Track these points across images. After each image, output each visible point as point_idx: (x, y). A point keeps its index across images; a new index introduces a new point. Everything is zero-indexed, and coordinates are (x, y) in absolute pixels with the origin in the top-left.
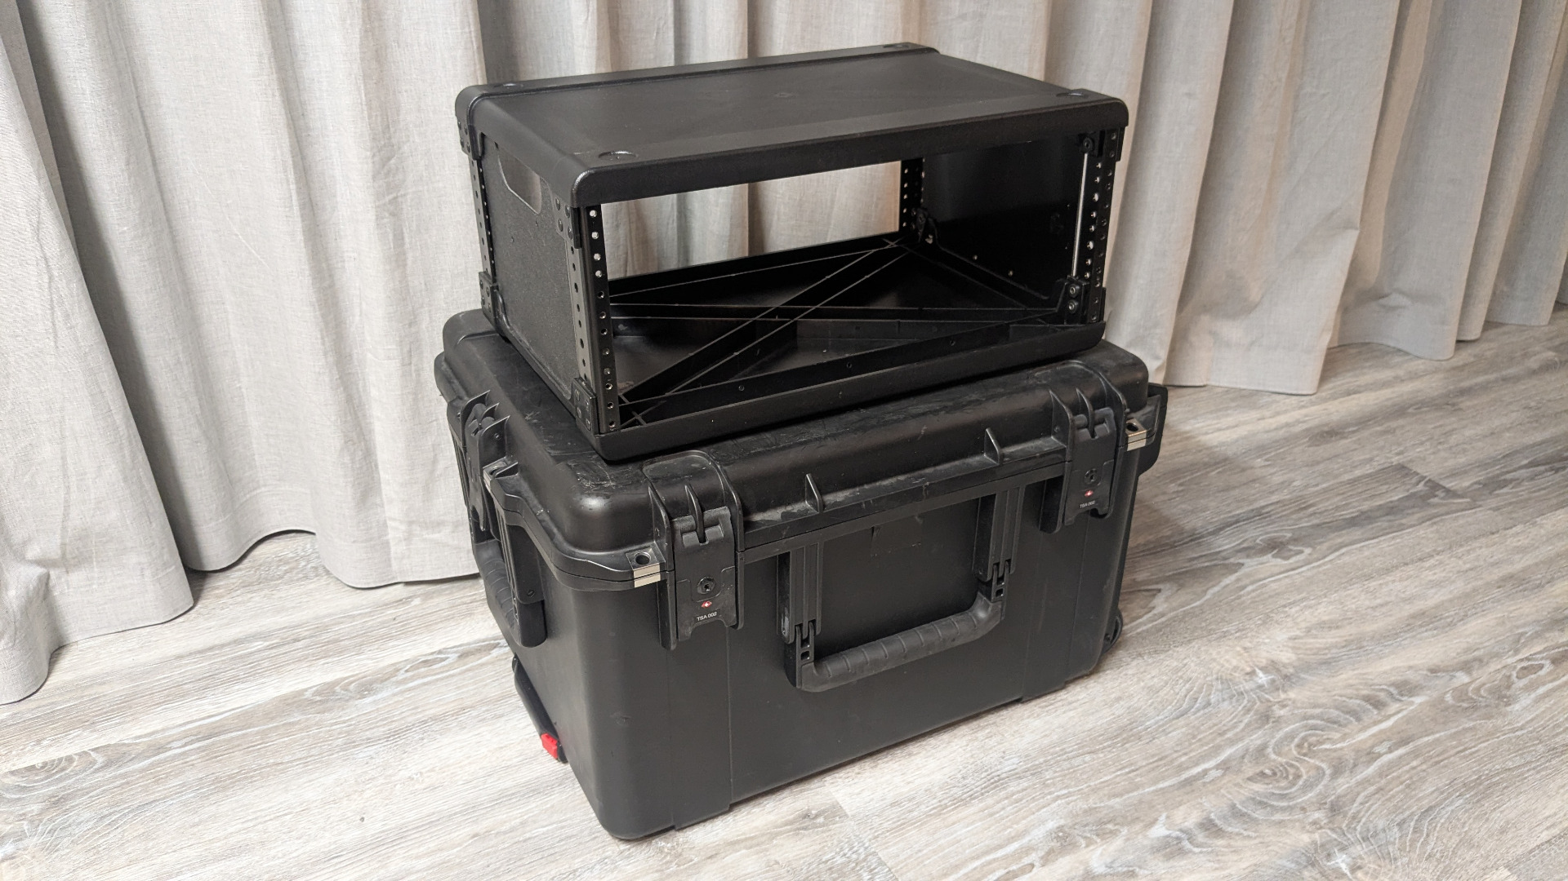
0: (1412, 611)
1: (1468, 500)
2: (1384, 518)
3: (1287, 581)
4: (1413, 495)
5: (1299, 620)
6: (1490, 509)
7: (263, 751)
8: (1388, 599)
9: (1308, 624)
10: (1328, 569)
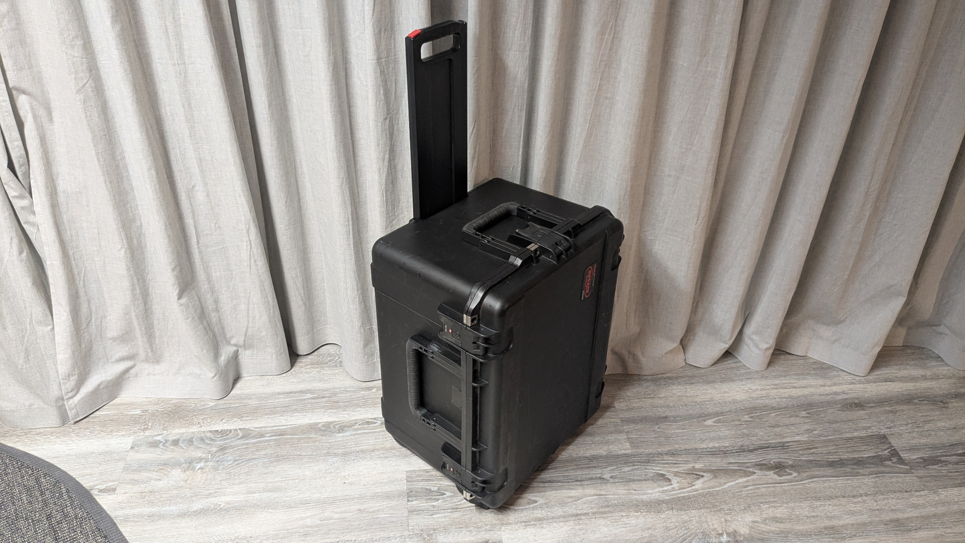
0: (827, 525)
1: (908, 467)
2: (851, 467)
3: (773, 489)
4: (878, 456)
5: (763, 513)
6: (917, 476)
7: (296, 447)
8: (819, 514)
9: (767, 516)
10: (799, 488)
